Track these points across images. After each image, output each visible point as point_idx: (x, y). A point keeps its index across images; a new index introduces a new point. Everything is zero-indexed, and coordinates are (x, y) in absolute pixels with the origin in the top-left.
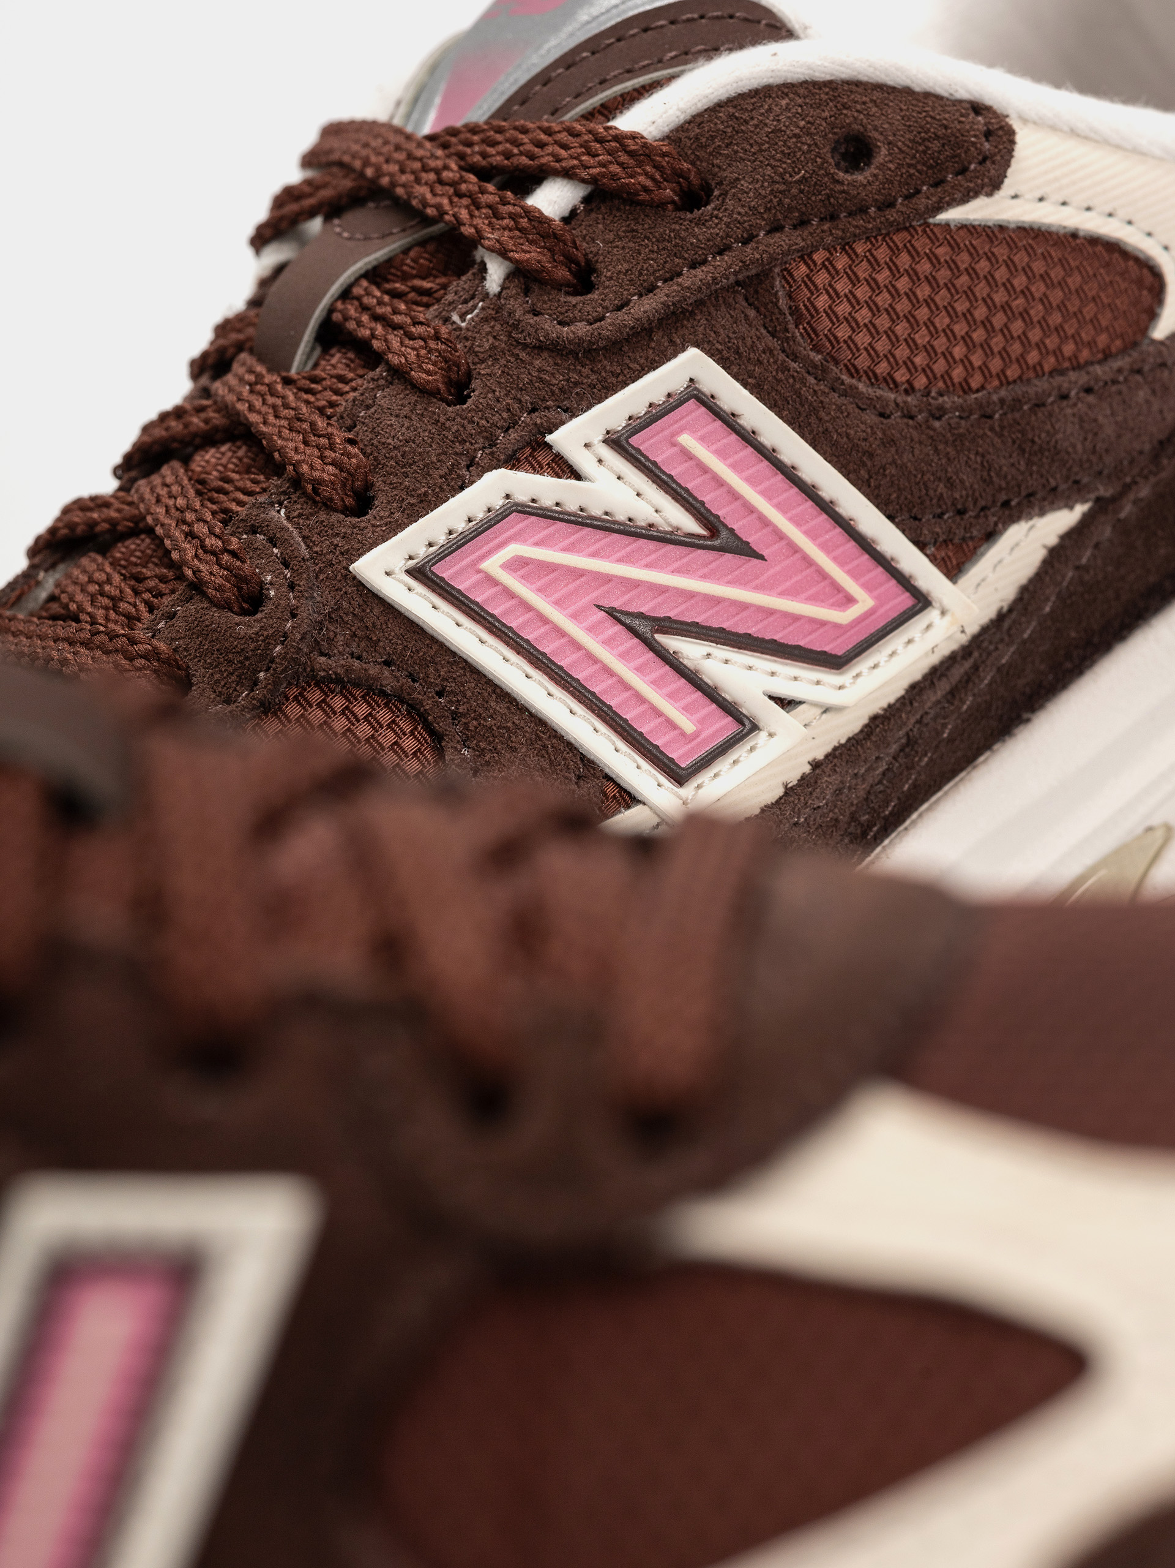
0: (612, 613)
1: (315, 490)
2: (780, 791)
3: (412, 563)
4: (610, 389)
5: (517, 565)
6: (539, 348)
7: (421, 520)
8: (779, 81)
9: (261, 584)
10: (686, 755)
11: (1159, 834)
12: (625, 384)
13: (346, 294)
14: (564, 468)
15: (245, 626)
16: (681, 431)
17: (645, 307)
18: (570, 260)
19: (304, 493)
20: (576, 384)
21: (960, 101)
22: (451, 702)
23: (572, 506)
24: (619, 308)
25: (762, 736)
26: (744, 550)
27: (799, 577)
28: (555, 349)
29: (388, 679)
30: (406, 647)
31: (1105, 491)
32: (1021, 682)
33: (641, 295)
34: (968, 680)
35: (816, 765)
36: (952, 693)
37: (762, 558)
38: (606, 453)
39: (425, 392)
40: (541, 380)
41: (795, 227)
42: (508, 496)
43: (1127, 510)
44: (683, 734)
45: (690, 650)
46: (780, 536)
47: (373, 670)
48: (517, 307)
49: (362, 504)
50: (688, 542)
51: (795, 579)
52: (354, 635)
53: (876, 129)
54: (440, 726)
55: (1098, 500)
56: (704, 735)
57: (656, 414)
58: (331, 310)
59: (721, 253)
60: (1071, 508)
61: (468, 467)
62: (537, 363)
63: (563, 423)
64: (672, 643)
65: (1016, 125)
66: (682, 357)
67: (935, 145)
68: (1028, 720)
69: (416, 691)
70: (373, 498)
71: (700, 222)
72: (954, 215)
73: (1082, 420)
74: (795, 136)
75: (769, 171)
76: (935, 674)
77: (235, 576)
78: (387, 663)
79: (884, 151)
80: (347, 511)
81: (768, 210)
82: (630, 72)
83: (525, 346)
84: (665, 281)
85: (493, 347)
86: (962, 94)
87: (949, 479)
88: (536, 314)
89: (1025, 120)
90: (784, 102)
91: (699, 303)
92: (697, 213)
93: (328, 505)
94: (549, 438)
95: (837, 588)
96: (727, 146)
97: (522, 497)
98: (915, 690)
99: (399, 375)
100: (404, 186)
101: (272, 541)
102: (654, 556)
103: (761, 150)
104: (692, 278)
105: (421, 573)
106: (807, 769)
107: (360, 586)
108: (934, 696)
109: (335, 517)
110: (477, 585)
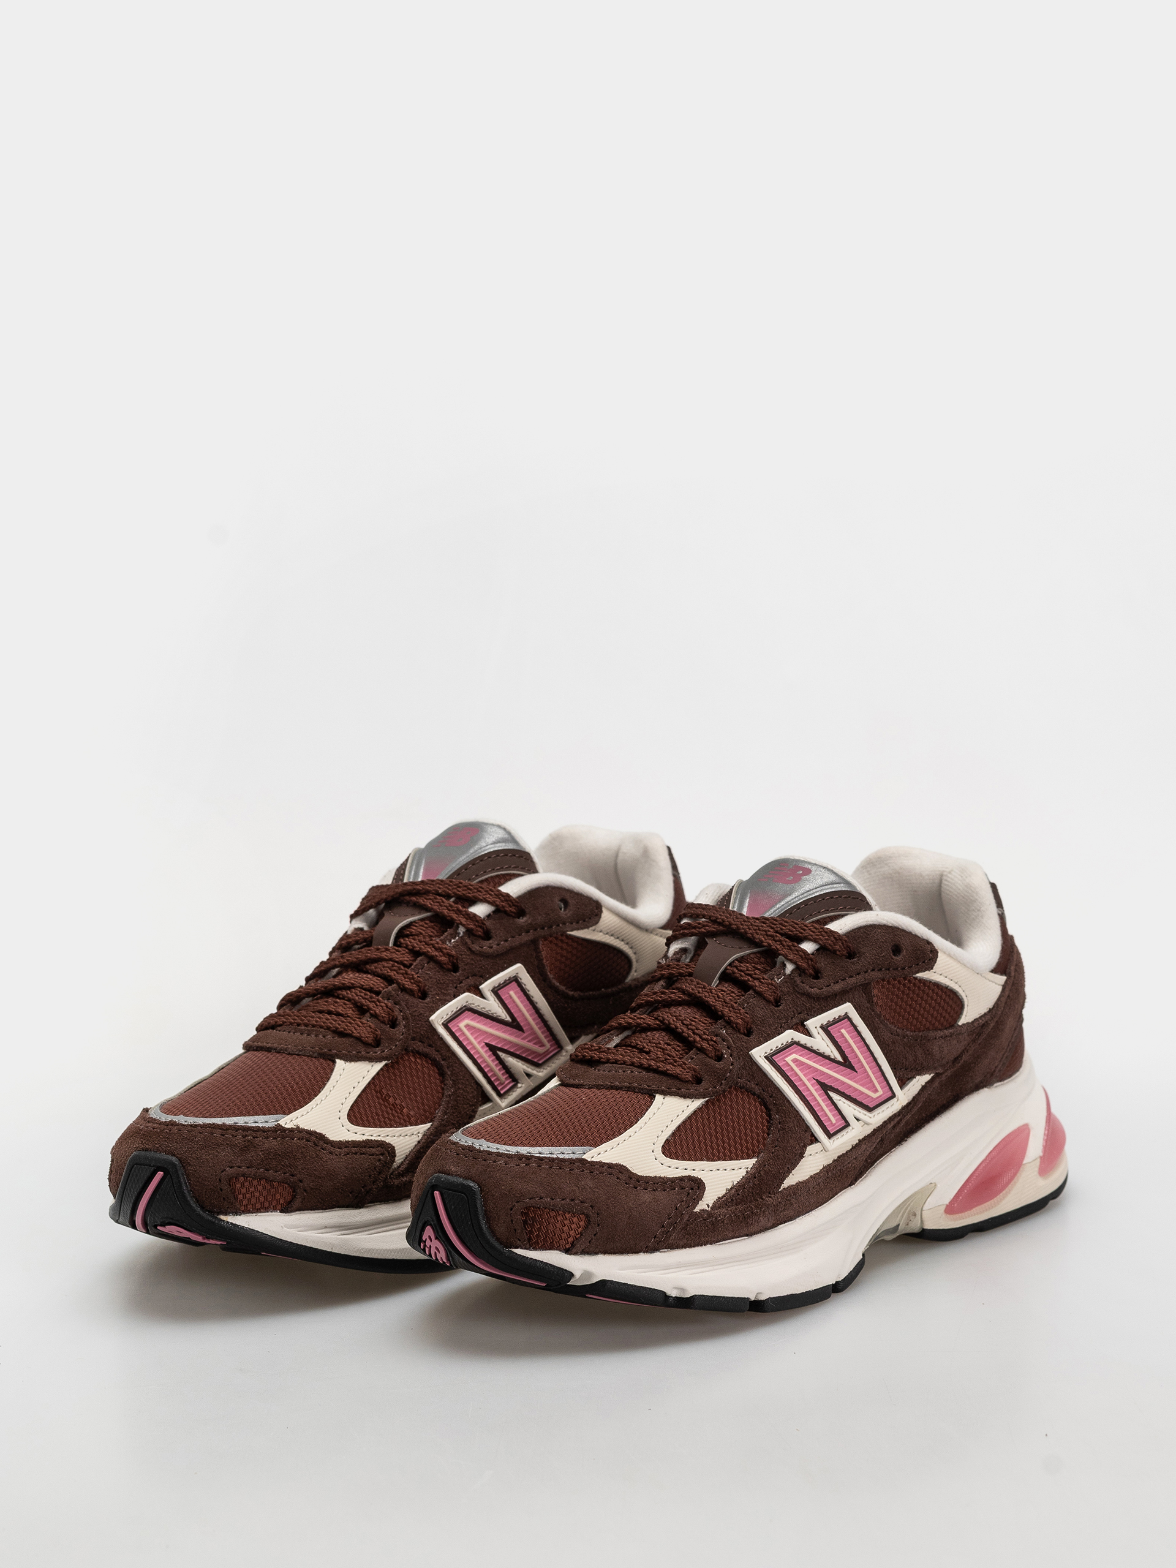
0: (817, 1080)
1: (736, 1026)
2: (851, 1147)
3: (766, 1054)
4: (823, 1012)
5: (795, 1061)
6: (803, 994)
7: (769, 1042)
8: (878, 924)
9: (722, 1053)
10: (833, 1130)
11: (933, 1185)
12: (828, 1011)
13: (730, 965)
14: (808, 1033)
15: (719, 1065)
16: (842, 1028)
17: (837, 987)
18: (814, 968)
19: (732, 1027)
20: (814, 1008)
21: (924, 939)
22: (774, 1100)
23: (809, 1045)
24: (828, 986)
25: (850, 1128)
26: (852, 1068)
27: (865, 1080)
28: (808, 995)
29: (757, 1090)
30: (763, 1080)
31: (940, 1071)
32: (909, 1127)
33: (834, 983)
34: (898, 1123)
35: (860, 1141)
36: (894, 1127)
37: (857, 1072)
38: (821, 1031)
39: (768, 1001)
40: (803, 1004)
41: (878, 970)
42: (792, 1039)
43: (944, 1078)
44: (832, 1123)
45: (835, 1097)
46: (863, 1066)
47: (753, 1086)
48: (798, 980)
49: (749, 1033)
50: (838, 1062)
51: (864, 1081)
52: (749, 1074)
53: (903, 944)
54: (771, 1107)
55: (936, 1073)
56: (837, 1124)
57: (835, 1021)
58: (726, 969)
59: (858, 974)
60: (930, 1074)
61: (780, 1028)
62: (803, 999)
63: (809, 1019)
64: (831, 1094)
65: (939, 951)
66: (845, 1005)
67: (919, 952)
68: (906, 1140)
69: (765, 1095)
70: (752, 1032)
71: (853, 964)
72: (919, 975)
73: (940, 1047)
74: (882, 942)
75: (874, 951)
76: (891, 1119)
77: (715, 1049)
78: (757, 1085)
79: (905, 951)
80: (744, 1034)
81: (873, 964)
82: (827, 911)
83: (799, 993)
84: (842, 980)
85: (789, 991)
86: (925, 938)
87: (906, 1058)
88: (803, 983)
89: (942, 951)
90: (879, 930)
91: (851, 989)
92: (852, 960)
93: (739, 1031)
94: (805, 1023)
95: (874, 1086)
96: (863, 941)
97: (796, 1039)
98: (885, 1123)
99: (759, 994)
100: (751, 934)
101: (724, 1040)
102: (829, 1066)
103: (873, 945)
104: (851, 981)
105: (769, 1058)
106: (857, 1142)
107: (751, 1058)
108: (890, 1126)
109: (742, 1036)
110: (784, 1065)
